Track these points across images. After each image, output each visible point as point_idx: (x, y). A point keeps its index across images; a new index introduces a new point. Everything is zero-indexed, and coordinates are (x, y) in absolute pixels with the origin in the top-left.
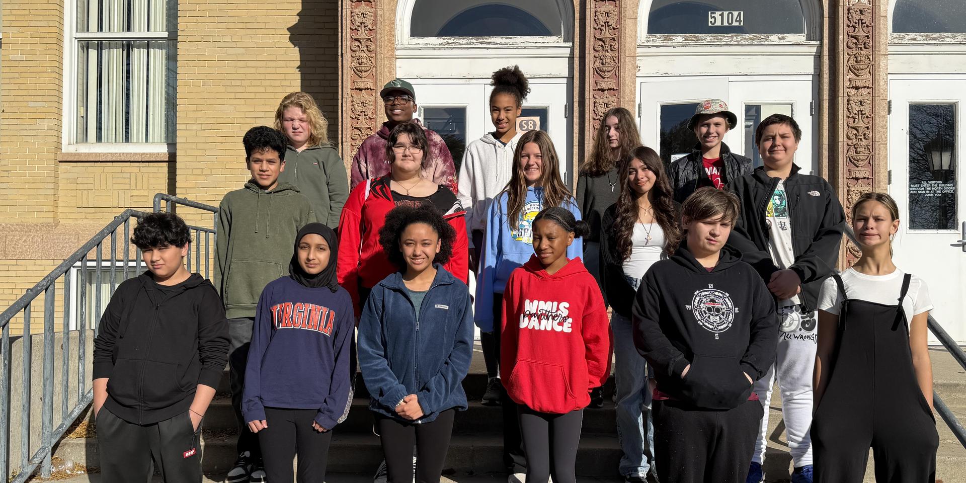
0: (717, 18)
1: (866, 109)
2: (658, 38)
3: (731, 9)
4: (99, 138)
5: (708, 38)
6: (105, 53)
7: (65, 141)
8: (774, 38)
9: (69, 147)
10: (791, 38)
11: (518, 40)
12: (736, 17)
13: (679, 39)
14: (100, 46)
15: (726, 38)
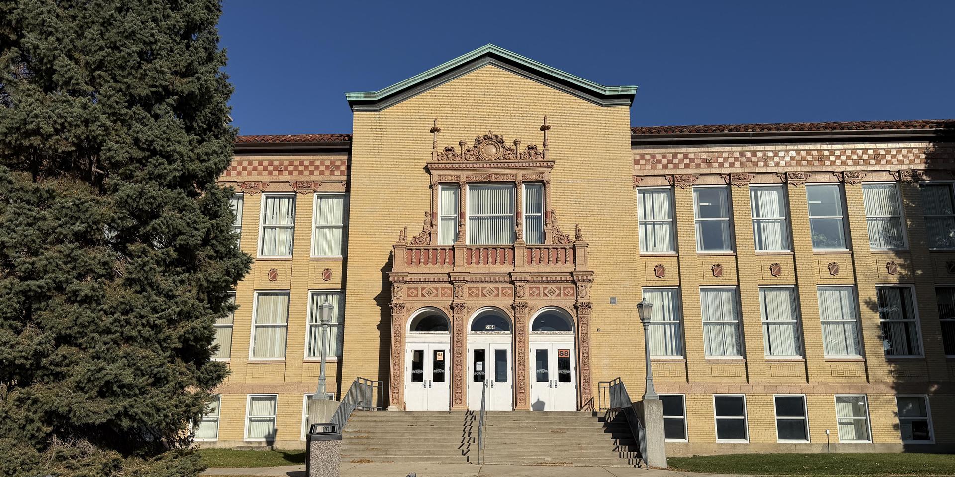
0: (488, 327)
1: (523, 351)
2: (473, 332)
3: (491, 325)
4: (314, 355)
5: (486, 332)
6: (317, 329)
7: (305, 356)
8: (502, 332)
9: (306, 358)
10: (506, 332)
11: (438, 332)
12: (493, 327)
13: (478, 332)
14: (316, 327)
15: (490, 332)
